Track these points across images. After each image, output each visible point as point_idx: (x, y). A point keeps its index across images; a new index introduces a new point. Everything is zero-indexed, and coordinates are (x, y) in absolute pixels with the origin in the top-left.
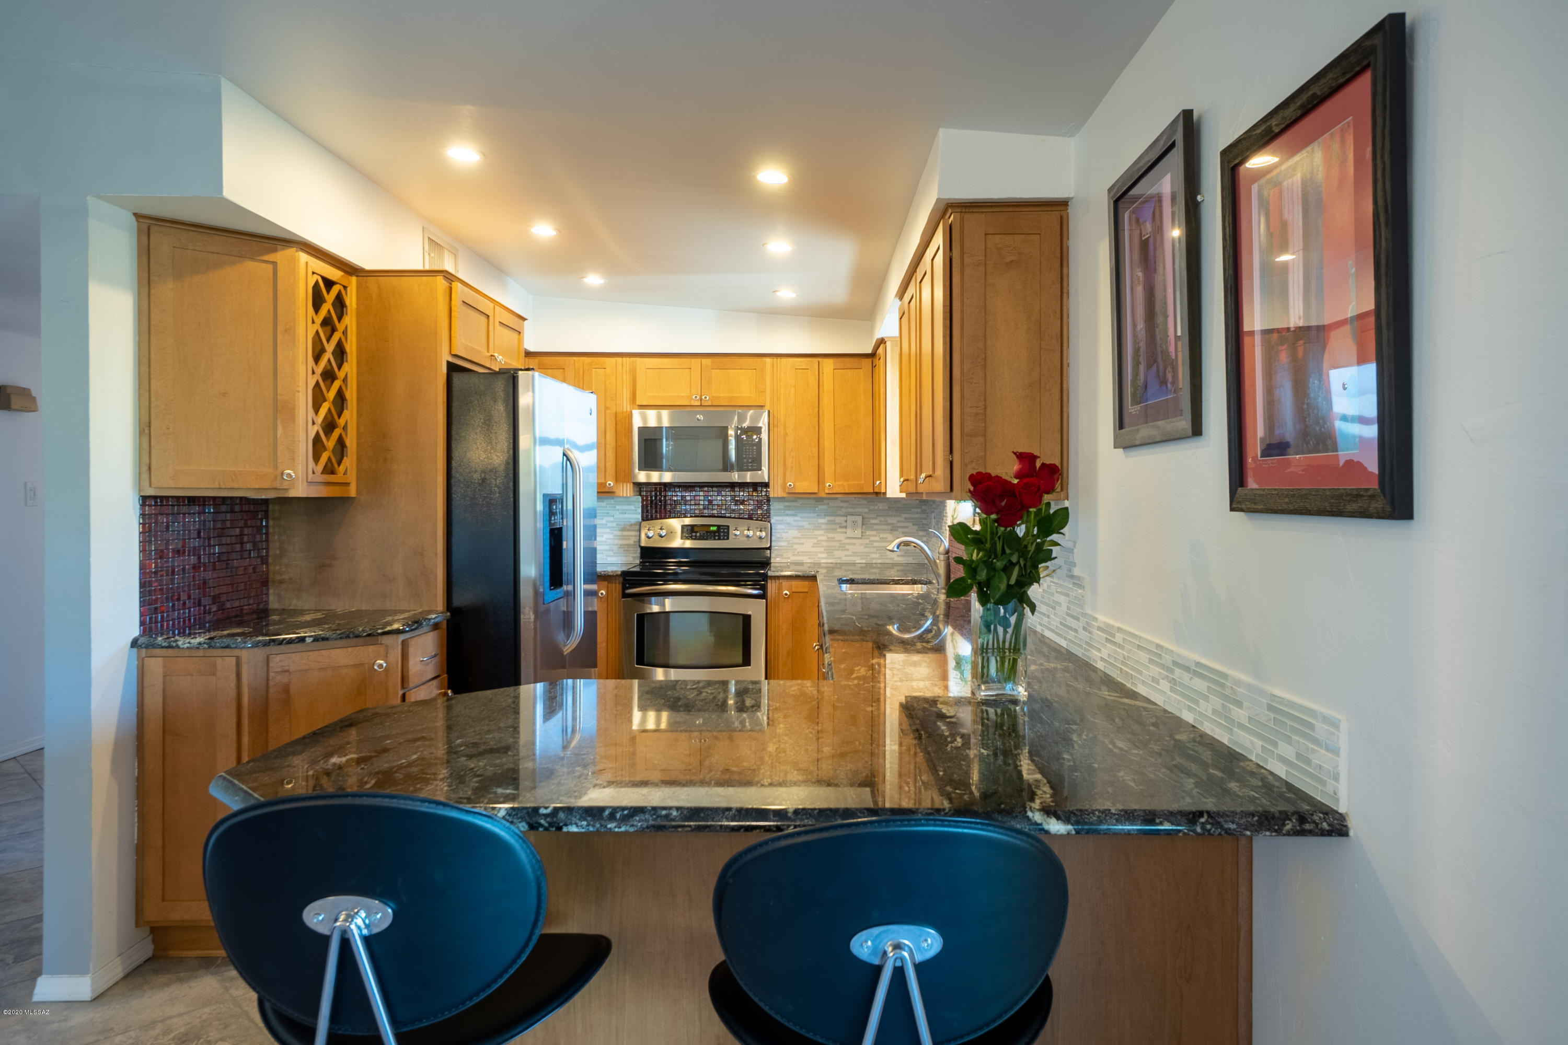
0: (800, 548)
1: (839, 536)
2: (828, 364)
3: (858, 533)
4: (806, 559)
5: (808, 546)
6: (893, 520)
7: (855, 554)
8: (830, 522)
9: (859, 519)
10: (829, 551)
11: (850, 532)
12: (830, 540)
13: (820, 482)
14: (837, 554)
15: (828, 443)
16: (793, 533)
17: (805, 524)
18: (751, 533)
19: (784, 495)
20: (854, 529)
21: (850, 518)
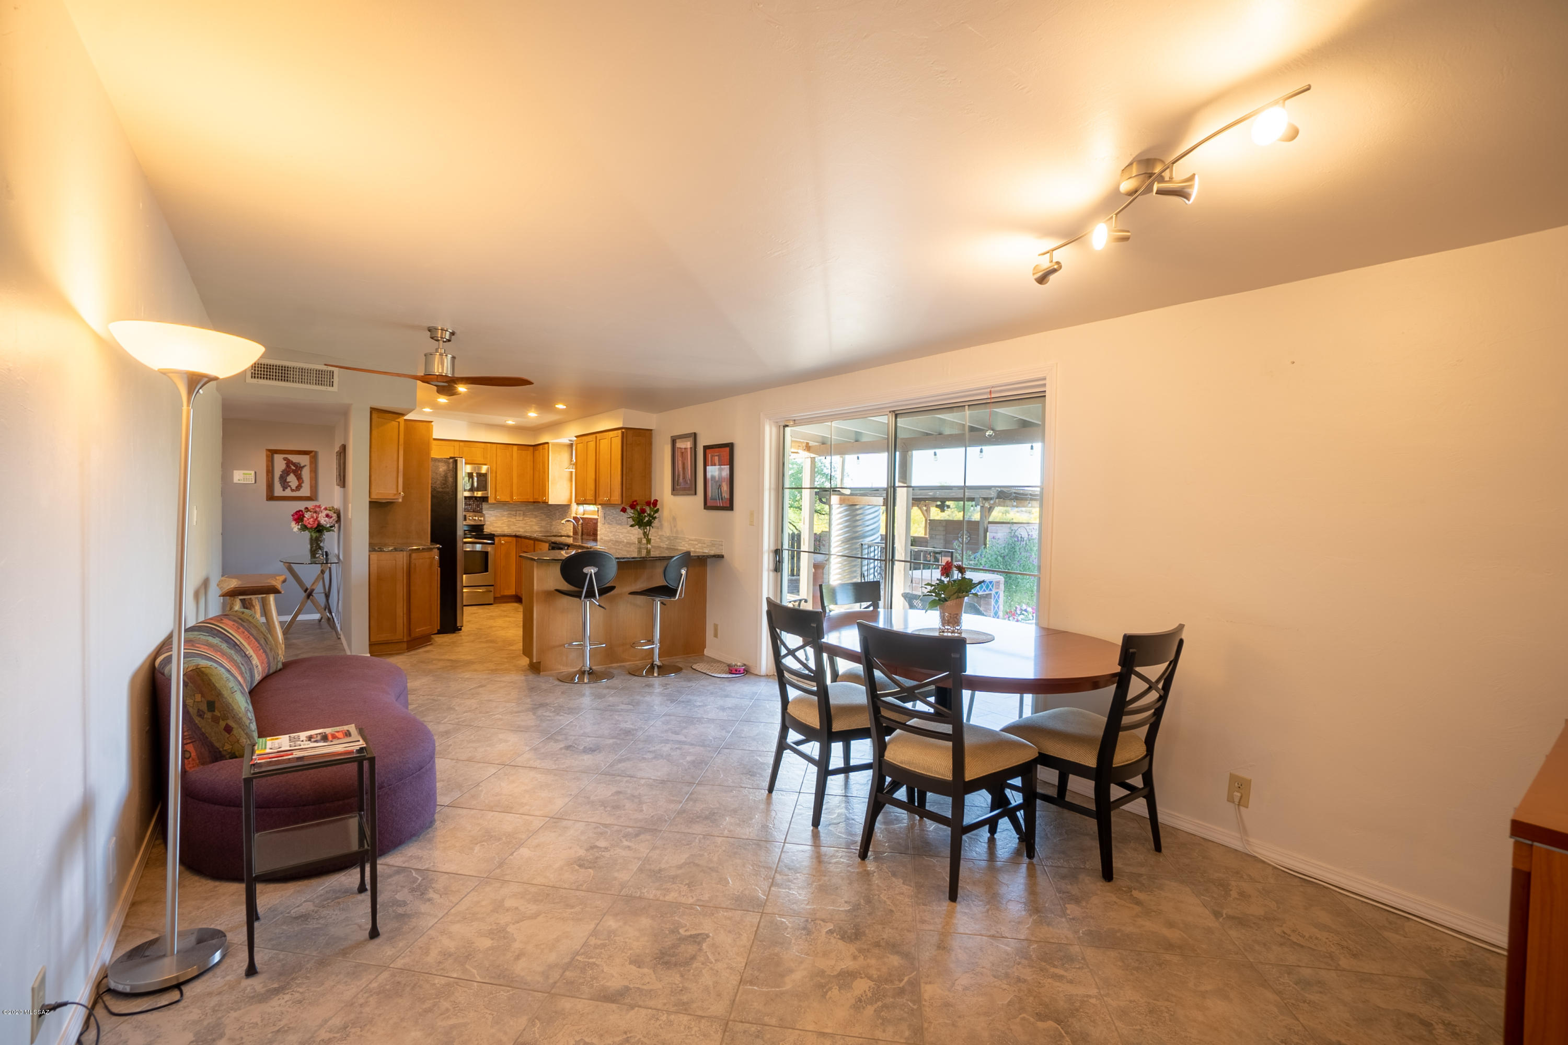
0: (496, 525)
1: (513, 520)
2: (515, 447)
3: (521, 518)
4: (498, 529)
5: (499, 524)
6: (536, 513)
7: (519, 527)
8: (509, 514)
9: (522, 512)
10: (509, 526)
11: (518, 518)
12: (509, 521)
13: (512, 497)
14: (512, 527)
15: (515, 480)
16: (493, 518)
17: (498, 514)
18: (477, 518)
19: (495, 502)
20: (520, 516)
21: (518, 512)
